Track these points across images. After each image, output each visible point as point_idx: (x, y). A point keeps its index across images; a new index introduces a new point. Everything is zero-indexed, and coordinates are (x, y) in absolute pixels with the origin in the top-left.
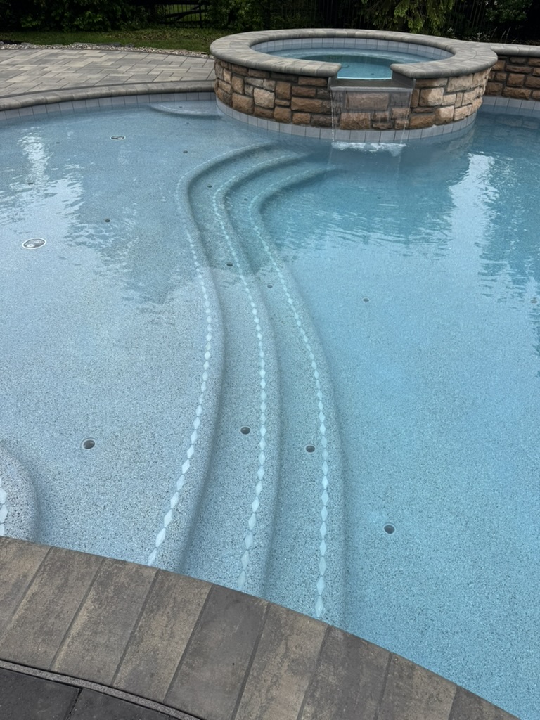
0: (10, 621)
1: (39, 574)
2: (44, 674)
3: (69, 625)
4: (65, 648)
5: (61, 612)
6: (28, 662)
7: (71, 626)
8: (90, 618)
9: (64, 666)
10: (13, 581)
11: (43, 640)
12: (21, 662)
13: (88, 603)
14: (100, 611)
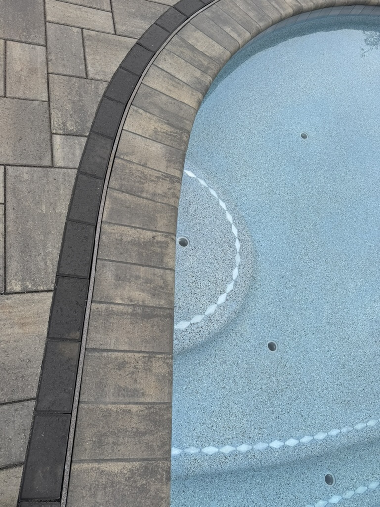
0: (106, 403)
1: (146, 406)
2: (69, 459)
3: (108, 458)
4: (91, 465)
5: (118, 445)
6: (77, 439)
7: (108, 460)
8: (116, 475)
9: (76, 473)
10: (138, 386)
11: (94, 442)
12: (76, 432)
13: (128, 466)
14: (123, 481)
